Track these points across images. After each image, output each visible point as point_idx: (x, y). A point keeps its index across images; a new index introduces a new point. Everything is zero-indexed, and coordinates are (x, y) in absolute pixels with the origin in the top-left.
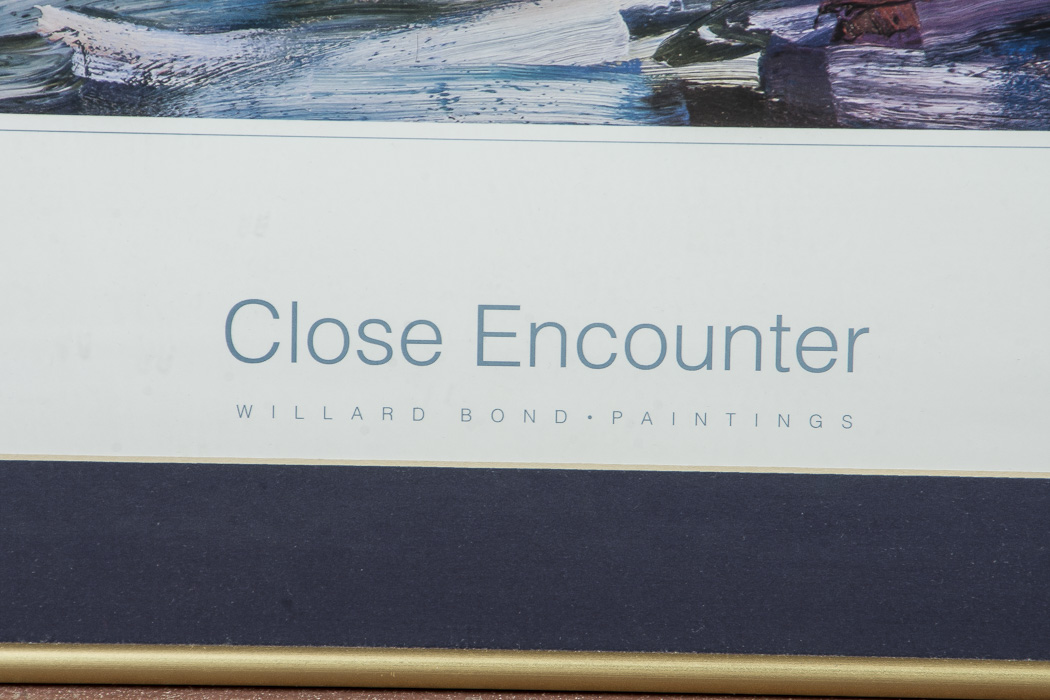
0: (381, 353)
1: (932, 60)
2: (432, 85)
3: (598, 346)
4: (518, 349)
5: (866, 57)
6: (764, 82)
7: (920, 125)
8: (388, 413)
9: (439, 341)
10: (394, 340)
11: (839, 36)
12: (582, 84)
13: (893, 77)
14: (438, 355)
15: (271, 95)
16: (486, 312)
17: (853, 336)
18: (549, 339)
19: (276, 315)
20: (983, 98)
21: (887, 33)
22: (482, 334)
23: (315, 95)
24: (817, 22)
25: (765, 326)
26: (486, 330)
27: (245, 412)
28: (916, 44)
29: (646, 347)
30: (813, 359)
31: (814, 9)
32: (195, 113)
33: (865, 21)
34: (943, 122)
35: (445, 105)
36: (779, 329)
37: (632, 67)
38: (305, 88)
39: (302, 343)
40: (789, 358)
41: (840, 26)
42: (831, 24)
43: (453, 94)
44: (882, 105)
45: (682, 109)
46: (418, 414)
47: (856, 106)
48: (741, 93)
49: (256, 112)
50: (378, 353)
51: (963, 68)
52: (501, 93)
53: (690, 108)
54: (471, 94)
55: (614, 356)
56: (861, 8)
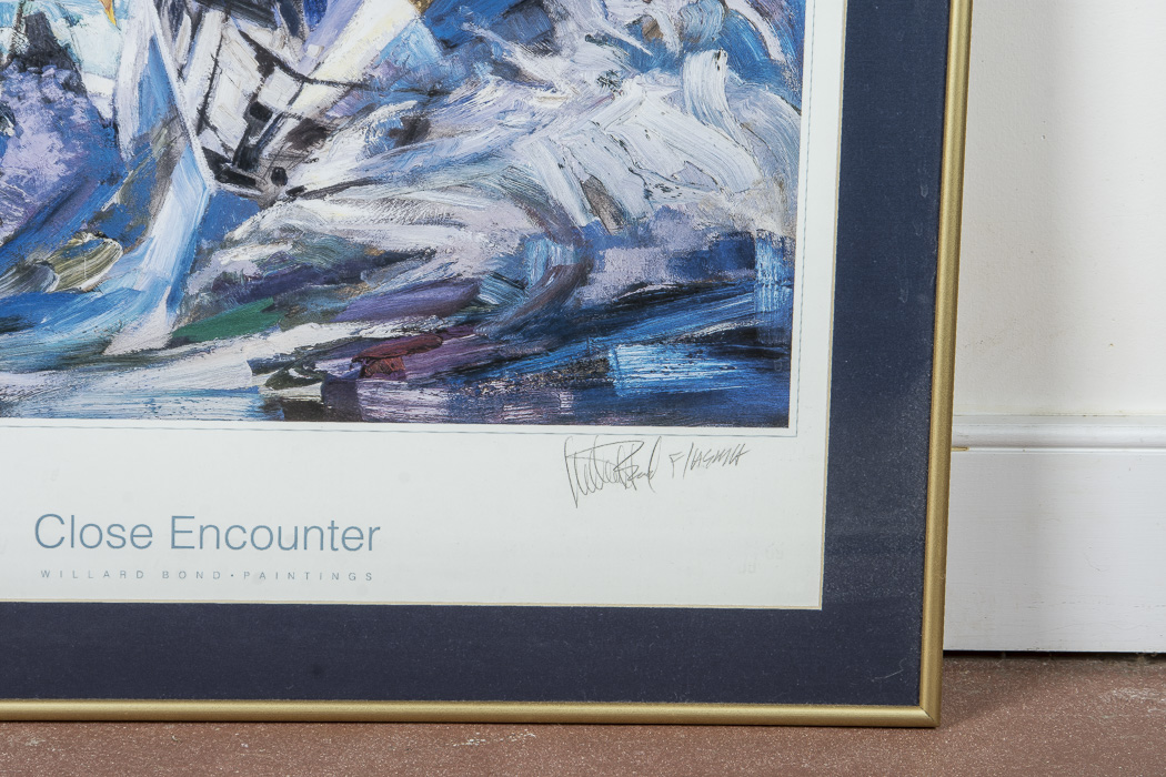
0: (120, 542)
1: (411, 387)
2: (145, 400)
3: (237, 537)
4: (193, 539)
5: (377, 385)
6: (323, 399)
7: (406, 420)
8: (123, 574)
9: (151, 536)
10: (127, 535)
11: (363, 374)
12: (227, 399)
13: (390, 396)
14: (150, 543)
15: (61, 406)
16: (176, 520)
17: (372, 531)
18: (210, 534)
19: (62, 523)
20: (438, 406)
21: (388, 373)
22: (174, 532)
23: (84, 405)
24: (351, 367)
25: (325, 526)
26: (176, 529)
27: (46, 574)
28: (402, 378)
29: (262, 538)
30: (351, 544)
31: (349, 360)
32: (18, 415)
33: (377, 366)
34: (417, 419)
35: (154, 411)
36: (333, 528)
37: (254, 390)
38: (78, 402)
39: (77, 537)
40: (338, 543)
41: (363, 369)
42: (359, 368)
43: (158, 405)
44: (385, 410)
45: (281, 412)
46: (140, 574)
47: (372, 411)
48: (312, 404)
49: (52, 415)
50: (118, 542)
51: (427, 391)
52: (184, 404)
53: (284, 411)
54: (169, 405)
55: (245, 543)
56: (374, 360)
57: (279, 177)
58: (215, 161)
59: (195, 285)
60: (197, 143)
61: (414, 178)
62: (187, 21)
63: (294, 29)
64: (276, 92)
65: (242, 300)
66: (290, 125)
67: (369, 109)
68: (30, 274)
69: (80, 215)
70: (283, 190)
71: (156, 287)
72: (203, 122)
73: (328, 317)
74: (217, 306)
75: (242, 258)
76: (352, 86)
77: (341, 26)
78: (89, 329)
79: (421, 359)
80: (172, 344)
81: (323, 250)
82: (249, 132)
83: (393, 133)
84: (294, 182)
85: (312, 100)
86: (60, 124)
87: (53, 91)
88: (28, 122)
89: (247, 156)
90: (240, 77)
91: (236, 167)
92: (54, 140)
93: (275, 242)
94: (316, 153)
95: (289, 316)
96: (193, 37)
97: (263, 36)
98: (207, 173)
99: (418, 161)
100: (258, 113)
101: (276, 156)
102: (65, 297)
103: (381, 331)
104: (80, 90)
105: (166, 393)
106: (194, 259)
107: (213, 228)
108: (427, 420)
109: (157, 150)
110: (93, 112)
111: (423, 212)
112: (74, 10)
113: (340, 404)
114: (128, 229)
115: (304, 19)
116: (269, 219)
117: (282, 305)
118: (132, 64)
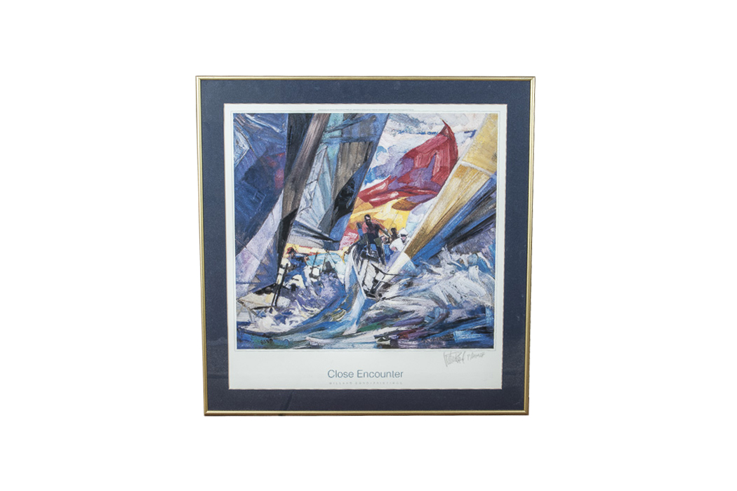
1: (410, 341)
3: (372, 375)
4: (362, 375)
7: (409, 348)
8: (347, 383)
9: (353, 375)
10: (348, 375)
11: (399, 338)
13: (405, 343)
15: (333, 346)
16: (359, 371)
17: (401, 373)
18: (366, 374)
21: (404, 338)
22: (358, 374)
25: (391, 372)
27: (331, 383)
29: (377, 375)
30: (397, 376)
35: (353, 347)
36: (393, 372)
38: (337, 345)
39: (337, 375)
40: (394, 376)
44: (404, 346)
46: (351, 383)
50: (346, 376)
54: (356, 346)
56: (401, 335)
57: (380, 295)
58: (366, 292)
59: (362, 319)
60: (362, 288)
61: (410, 295)
62: (360, 262)
63: (383, 263)
64: (379, 277)
65: (372, 322)
66: (383, 284)
67: (400, 280)
68: (326, 317)
69: (336, 305)
70: (381, 298)
71: (354, 320)
72: (363, 283)
73: (391, 326)
74: (367, 324)
75: (372, 313)
76: (396, 275)
77: (394, 262)
78: (339, 330)
79: (412, 335)
80: (357, 332)
81: (389, 311)
82: (373, 286)
83: (405, 285)
84: (383, 297)
85: (387, 278)
86: (332, 284)
87: (331, 278)
88: (326, 285)
89: (373, 291)
90: (371, 274)
91: (371, 293)
92: (332, 289)
93: (379, 309)
94: (388, 290)
95: (383, 326)
96: (361, 265)
97: (376, 265)
98: (365, 295)
99: (410, 291)
100: (375, 281)
101: (380, 291)
102: (334, 322)
103: (403, 329)
104: (337, 278)
105: (358, 343)
106: (362, 313)
107: (366, 307)
108: (415, 348)
109: (354, 290)
110: (340, 282)
111: (412, 302)
112: (336, 260)
113: (394, 345)
114: (348, 307)
115: (385, 261)
116: (378, 304)
117: (382, 323)
118: (348, 271)
